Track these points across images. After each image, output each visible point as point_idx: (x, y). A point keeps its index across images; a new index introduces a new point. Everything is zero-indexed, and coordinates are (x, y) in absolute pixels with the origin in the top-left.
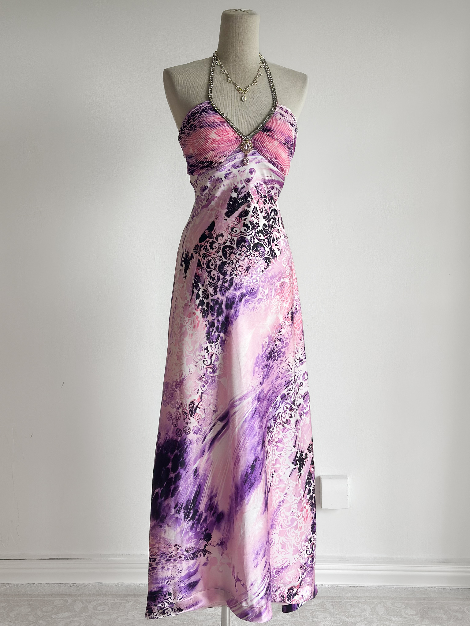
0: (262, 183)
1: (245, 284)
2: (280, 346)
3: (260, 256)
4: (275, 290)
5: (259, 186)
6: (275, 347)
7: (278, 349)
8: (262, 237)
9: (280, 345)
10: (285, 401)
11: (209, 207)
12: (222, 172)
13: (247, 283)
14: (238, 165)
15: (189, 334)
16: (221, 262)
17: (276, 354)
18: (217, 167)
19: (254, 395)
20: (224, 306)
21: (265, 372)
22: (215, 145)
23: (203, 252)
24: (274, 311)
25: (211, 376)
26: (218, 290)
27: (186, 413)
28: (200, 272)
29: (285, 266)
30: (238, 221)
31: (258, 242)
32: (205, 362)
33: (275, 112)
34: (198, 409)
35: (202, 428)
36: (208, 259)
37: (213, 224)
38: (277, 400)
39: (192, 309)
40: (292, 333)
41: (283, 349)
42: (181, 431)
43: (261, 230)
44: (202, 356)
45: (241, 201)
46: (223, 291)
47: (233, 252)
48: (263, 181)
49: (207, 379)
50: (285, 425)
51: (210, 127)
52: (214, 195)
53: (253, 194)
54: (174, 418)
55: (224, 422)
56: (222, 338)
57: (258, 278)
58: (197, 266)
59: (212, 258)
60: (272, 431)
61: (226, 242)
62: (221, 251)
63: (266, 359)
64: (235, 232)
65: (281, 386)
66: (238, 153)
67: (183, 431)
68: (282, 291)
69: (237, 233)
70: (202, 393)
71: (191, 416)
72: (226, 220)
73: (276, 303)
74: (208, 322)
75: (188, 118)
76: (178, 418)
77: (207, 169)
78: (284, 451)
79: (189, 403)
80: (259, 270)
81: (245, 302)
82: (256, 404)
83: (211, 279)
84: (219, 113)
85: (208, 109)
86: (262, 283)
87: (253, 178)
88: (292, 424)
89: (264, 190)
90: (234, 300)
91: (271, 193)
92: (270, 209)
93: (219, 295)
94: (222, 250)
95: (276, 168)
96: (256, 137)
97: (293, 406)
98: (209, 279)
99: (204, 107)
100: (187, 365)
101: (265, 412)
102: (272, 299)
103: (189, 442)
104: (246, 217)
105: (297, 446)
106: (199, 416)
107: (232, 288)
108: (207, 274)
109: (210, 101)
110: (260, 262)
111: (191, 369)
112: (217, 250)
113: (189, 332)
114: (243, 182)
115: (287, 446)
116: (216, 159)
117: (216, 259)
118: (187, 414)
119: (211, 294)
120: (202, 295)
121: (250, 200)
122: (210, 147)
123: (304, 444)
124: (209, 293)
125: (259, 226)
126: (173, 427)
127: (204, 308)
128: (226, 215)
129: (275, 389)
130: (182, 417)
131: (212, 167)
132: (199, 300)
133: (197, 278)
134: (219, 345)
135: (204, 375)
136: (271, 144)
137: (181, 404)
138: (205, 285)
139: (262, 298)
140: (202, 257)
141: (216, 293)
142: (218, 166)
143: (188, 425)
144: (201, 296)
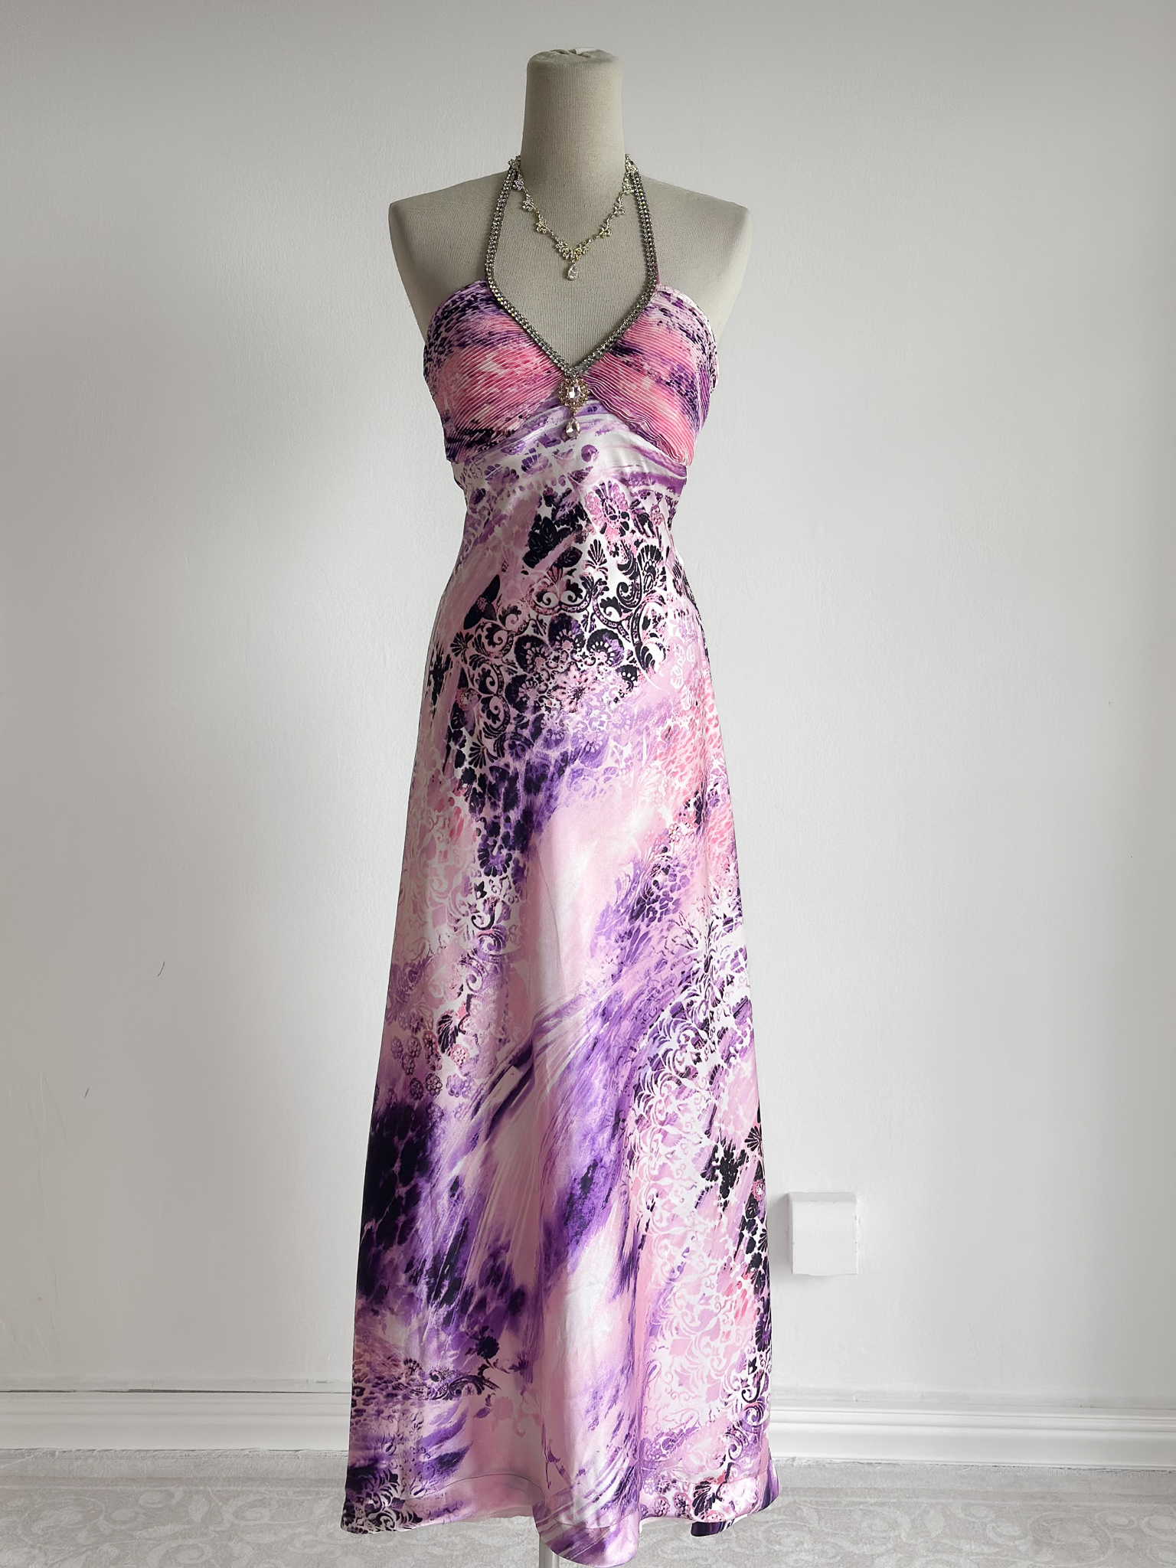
0: (614, 482)
1: (571, 732)
2: (666, 886)
3: (609, 662)
4: (650, 747)
5: (607, 488)
6: (654, 889)
7: (661, 893)
8: (615, 617)
9: (665, 884)
10: (682, 1022)
11: (488, 541)
12: (516, 455)
13: (575, 731)
14: (554, 437)
15: (440, 852)
16: (513, 678)
17: (657, 906)
18: (503, 443)
19: (593, 1005)
20: (520, 785)
21: (625, 948)
22: (494, 390)
23: (471, 651)
24: (648, 800)
25: (491, 955)
26: (506, 744)
27: (430, 1042)
28: (465, 701)
29: (677, 687)
30: (553, 576)
31: (605, 627)
32: (478, 921)
33: (649, 305)
34: (460, 1034)
35: (470, 1082)
36: (483, 669)
37: (495, 584)
38: (660, 1019)
39: (447, 790)
40: (699, 852)
41: (675, 892)
42: (421, 1086)
43: (611, 598)
44: (470, 906)
45: (561, 527)
46: (519, 749)
47: (540, 653)
48: (619, 478)
49: (481, 961)
50: (684, 1081)
51: (481, 344)
52: (500, 511)
53: (591, 509)
54: (406, 1054)
55: (523, 1068)
56: (517, 862)
57: (604, 718)
58: (460, 686)
59: (492, 666)
60: (648, 1096)
61: (525, 629)
62: (512, 650)
63: (628, 918)
64: (546, 604)
65: (671, 984)
66: (552, 407)
67: (424, 1085)
68: (669, 749)
69: (551, 605)
70: (469, 997)
71: (443, 1051)
72: (526, 573)
73: (654, 779)
74: (483, 824)
75: (436, 324)
76: (413, 1054)
77: (481, 449)
78: (681, 1144)
79: (437, 1018)
80: (606, 697)
81: (573, 776)
82: (596, 1027)
83: (489, 718)
84: (506, 311)
85: (481, 300)
86: (615, 730)
87: (592, 470)
88: (701, 1080)
89: (621, 500)
90: (545, 771)
91: (640, 506)
92: (638, 546)
93: (508, 758)
94: (515, 649)
95: (652, 443)
96: (598, 368)
97: (703, 1034)
98: (484, 718)
99: (472, 296)
100: (434, 926)
101: (625, 1048)
102: (641, 769)
103: (439, 1114)
104: (572, 568)
105: (715, 1133)
106: (463, 1052)
107: (540, 741)
108: (481, 705)
109: (487, 280)
110: (610, 678)
111: (444, 937)
112: (503, 648)
113: (440, 846)
114: (567, 480)
115: (688, 1133)
116: (500, 423)
117: (501, 668)
118: (434, 1046)
119: (489, 754)
120: (470, 756)
121: (583, 523)
122: (484, 395)
123: (736, 1128)
124: (485, 751)
125: (607, 589)
126: (403, 1075)
127: (475, 789)
128: (525, 562)
129: (654, 991)
130: (424, 1052)
131: (491, 443)
132: (463, 768)
133: (459, 715)
134: (511, 880)
135: (475, 952)
136: (634, 386)
137: (422, 1020)
138: (476, 732)
139: (616, 765)
140: (470, 665)
141: (500, 751)
142: (506, 442)
143: (437, 1072)
144: (468, 759)
